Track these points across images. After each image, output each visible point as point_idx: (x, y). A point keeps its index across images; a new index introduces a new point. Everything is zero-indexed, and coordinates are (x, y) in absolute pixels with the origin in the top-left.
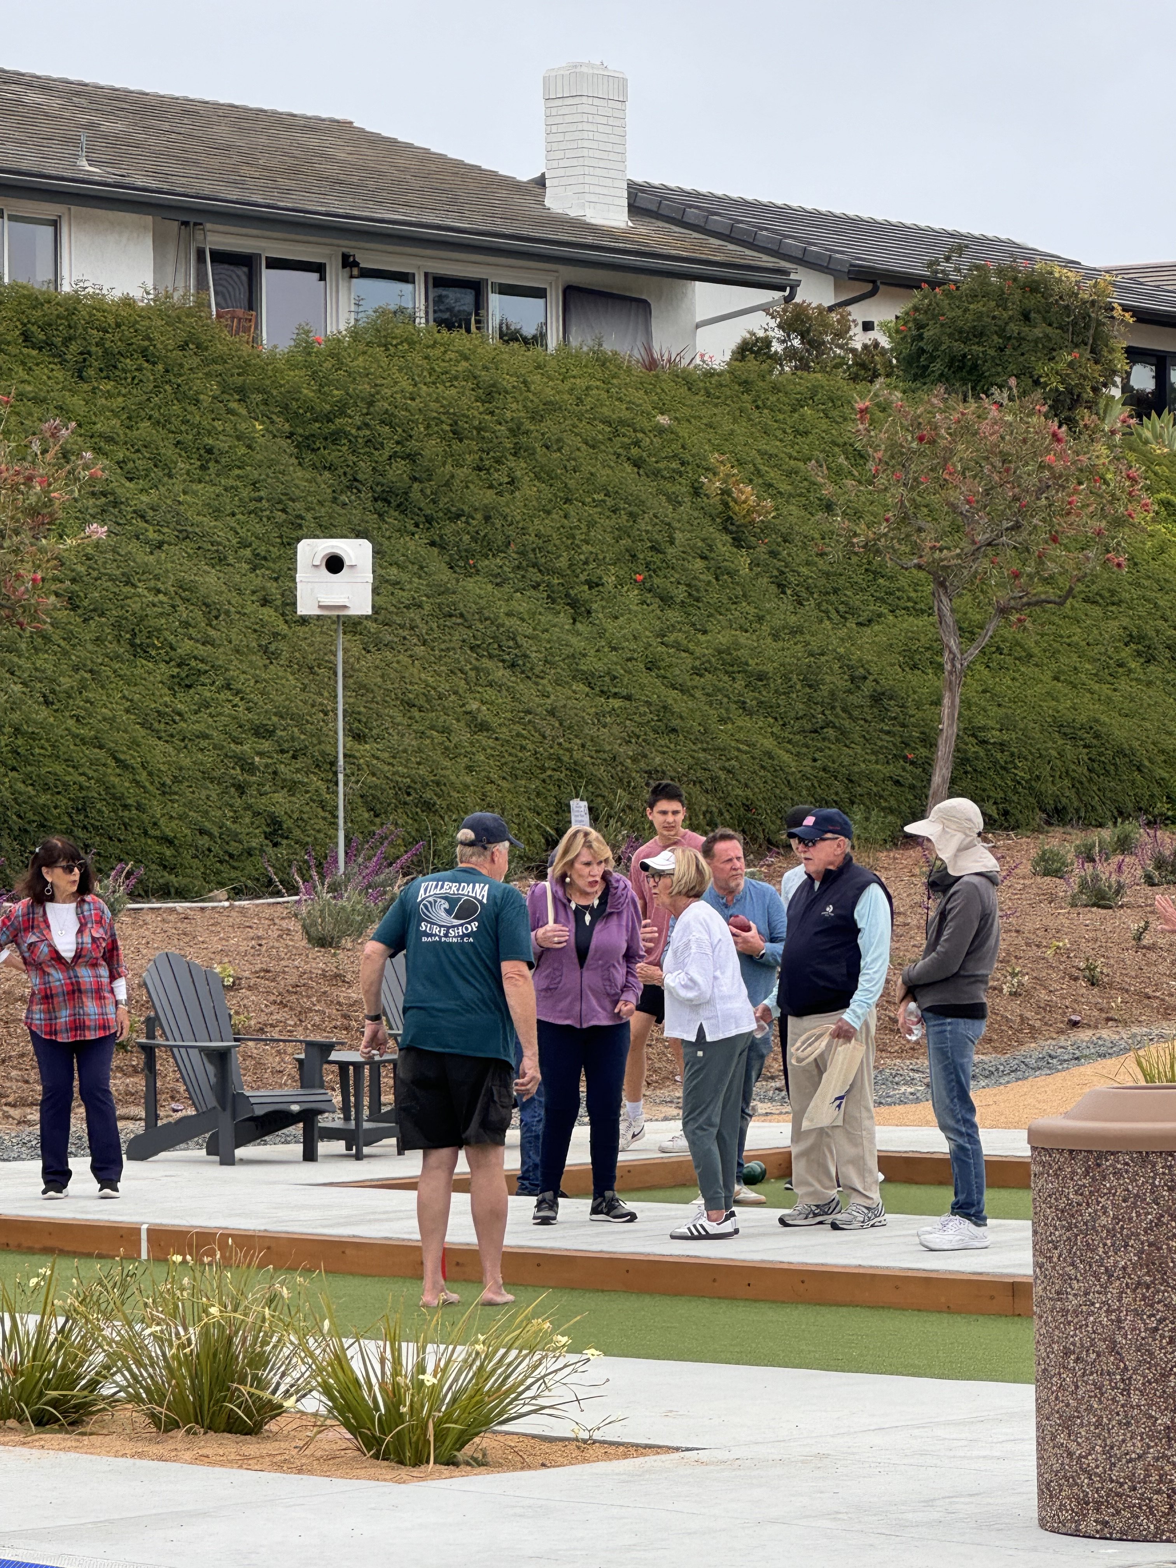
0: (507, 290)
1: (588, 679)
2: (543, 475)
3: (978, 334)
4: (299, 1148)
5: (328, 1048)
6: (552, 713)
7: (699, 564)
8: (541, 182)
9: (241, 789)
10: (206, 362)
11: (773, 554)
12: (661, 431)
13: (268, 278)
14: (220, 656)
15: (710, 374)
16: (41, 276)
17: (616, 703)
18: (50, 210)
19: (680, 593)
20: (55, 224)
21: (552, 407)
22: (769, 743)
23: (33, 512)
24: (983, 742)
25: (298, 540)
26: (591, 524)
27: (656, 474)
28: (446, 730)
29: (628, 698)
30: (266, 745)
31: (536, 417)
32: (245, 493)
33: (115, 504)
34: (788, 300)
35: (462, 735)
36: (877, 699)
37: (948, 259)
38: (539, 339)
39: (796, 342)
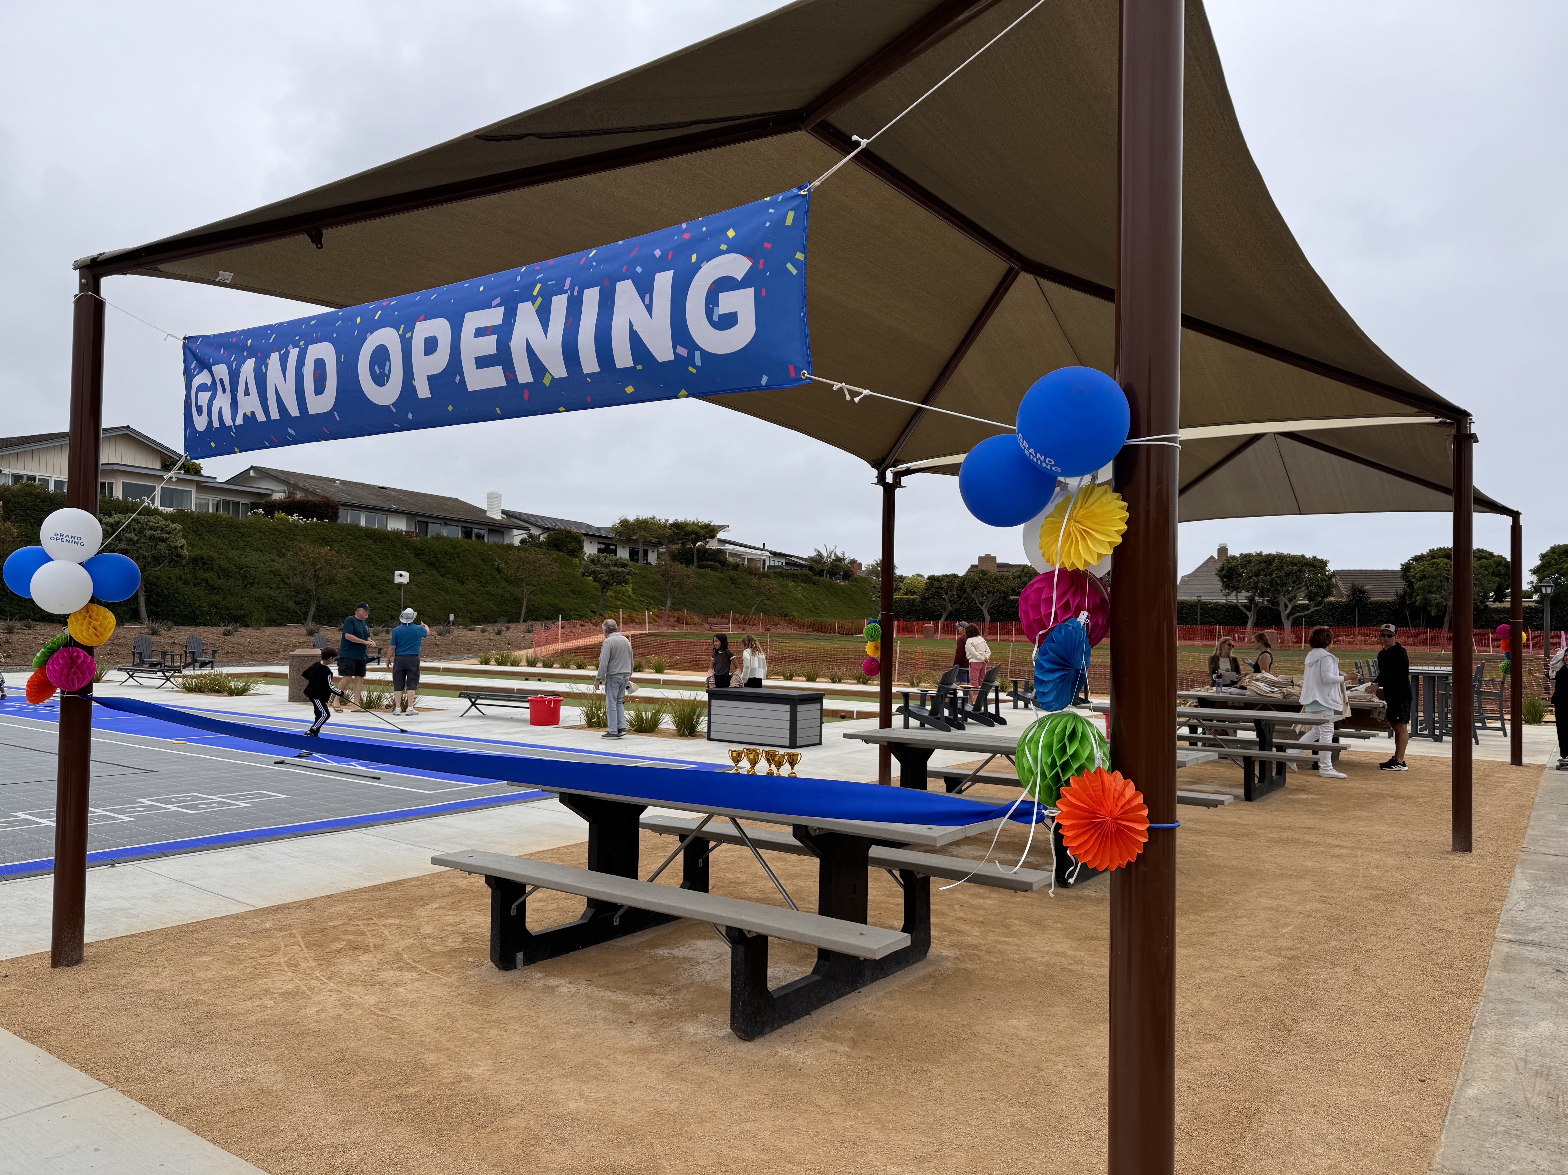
7: (489, 576)
10: (409, 542)
11: (505, 575)
18: (388, 514)
20: (389, 517)
28: (429, 602)
33: (376, 564)
34: (530, 532)
35: (432, 603)
36: (515, 599)
39: (530, 540)
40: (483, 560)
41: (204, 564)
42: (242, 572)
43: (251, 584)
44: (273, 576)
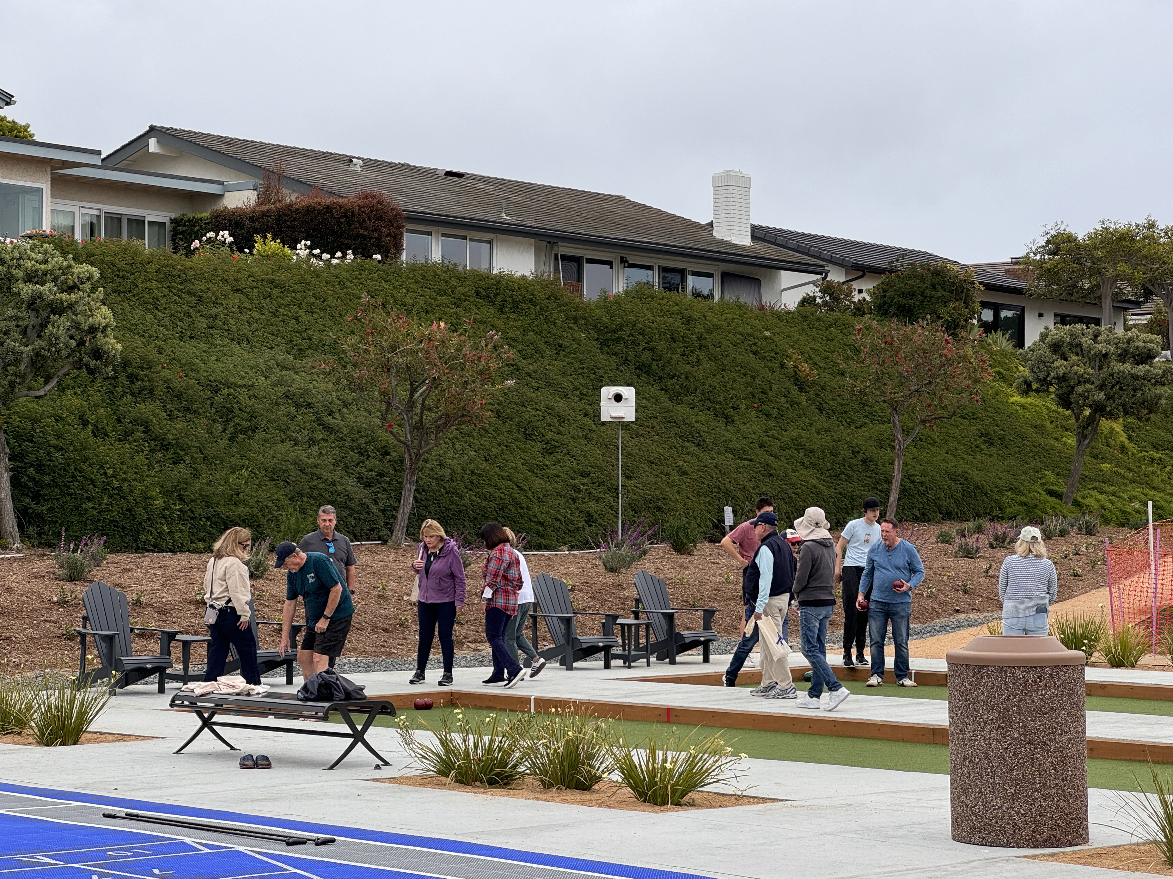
0: (695, 274)
1: (733, 451)
2: (713, 358)
3: (912, 295)
4: (602, 663)
5: (616, 617)
6: (716, 467)
7: (783, 399)
8: (711, 224)
9: (574, 500)
10: (559, 305)
11: (817, 395)
12: (766, 338)
13: (586, 267)
14: (565, 439)
15: (789, 312)
16: (485, 266)
17: (745, 463)
18: (488, 236)
19: (775, 412)
20: (490, 243)
21: (717, 327)
22: (815, 482)
23: (481, 373)
24: (913, 482)
25: (601, 387)
26: (734, 381)
27: (764, 358)
28: (668, 474)
29: (751, 460)
30: (585, 480)
31: (709, 331)
32: (576, 365)
33: (518, 370)
34: (824, 279)
35: (675, 476)
36: (864, 462)
37: (897, 260)
38: (711, 296)
39: (828, 299)
40: (755, 353)
41: (133, 378)
42: (218, 399)
43: (244, 431)
44: (293, 410)
